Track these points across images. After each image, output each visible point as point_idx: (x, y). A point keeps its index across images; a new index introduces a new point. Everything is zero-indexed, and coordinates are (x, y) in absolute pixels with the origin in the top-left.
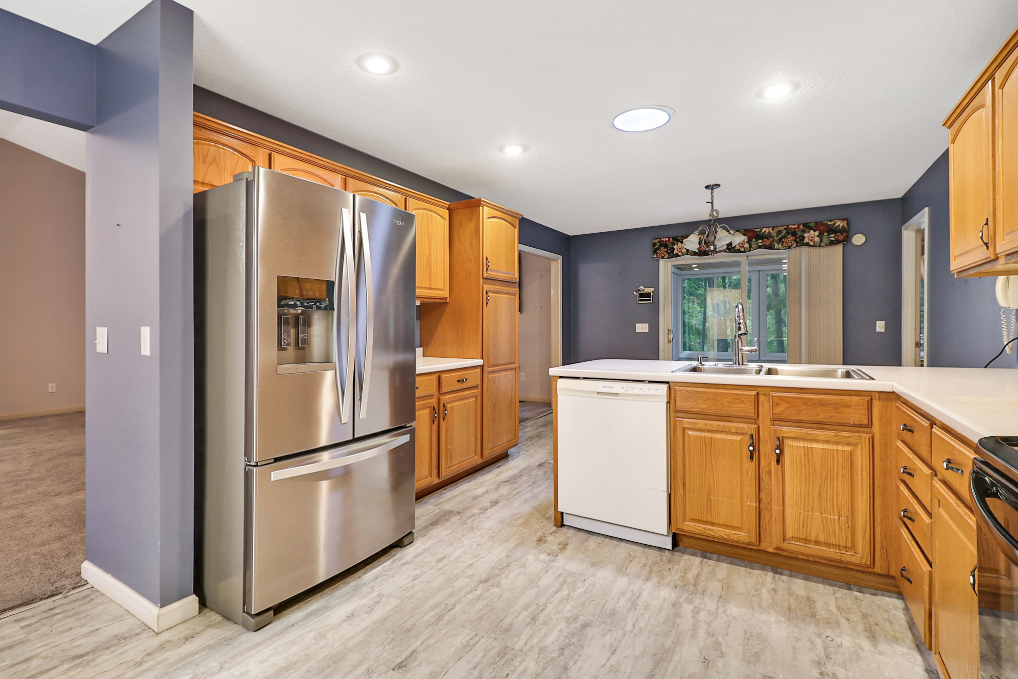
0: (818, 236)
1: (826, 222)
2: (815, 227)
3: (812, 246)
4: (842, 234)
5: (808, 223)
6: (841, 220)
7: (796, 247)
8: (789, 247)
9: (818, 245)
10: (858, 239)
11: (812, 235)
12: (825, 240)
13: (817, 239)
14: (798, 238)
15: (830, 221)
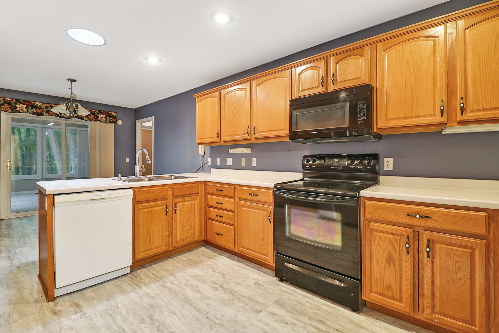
0: (105, 118)
1: (108, 112)
2: (104, 113)
3: (102, 122)
4: (115, 119)
5: (100, 111)
6: (114, 112)
7: (94, 121)
8: (91, 120)
9: (105, 122)
10: (120, 122)
11: (101, 117)
12: (108, 120)
13: (104, 119)
14: (96, 116)
15: (110, 112)
